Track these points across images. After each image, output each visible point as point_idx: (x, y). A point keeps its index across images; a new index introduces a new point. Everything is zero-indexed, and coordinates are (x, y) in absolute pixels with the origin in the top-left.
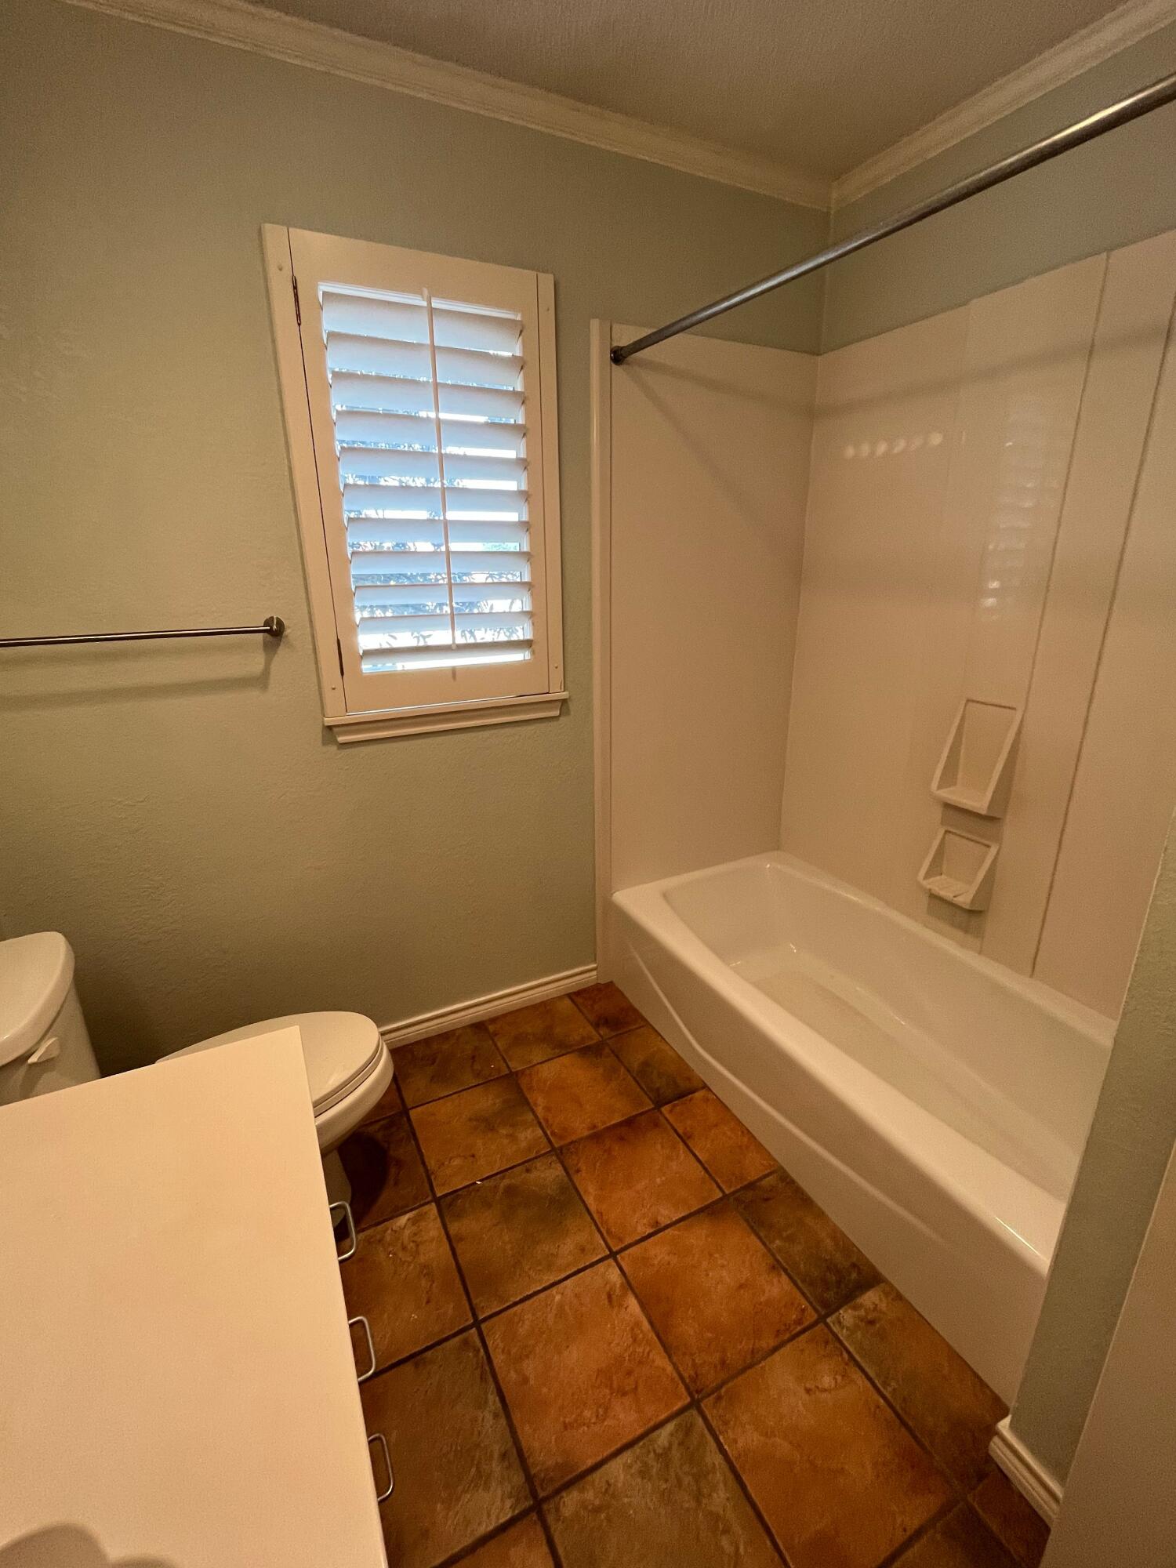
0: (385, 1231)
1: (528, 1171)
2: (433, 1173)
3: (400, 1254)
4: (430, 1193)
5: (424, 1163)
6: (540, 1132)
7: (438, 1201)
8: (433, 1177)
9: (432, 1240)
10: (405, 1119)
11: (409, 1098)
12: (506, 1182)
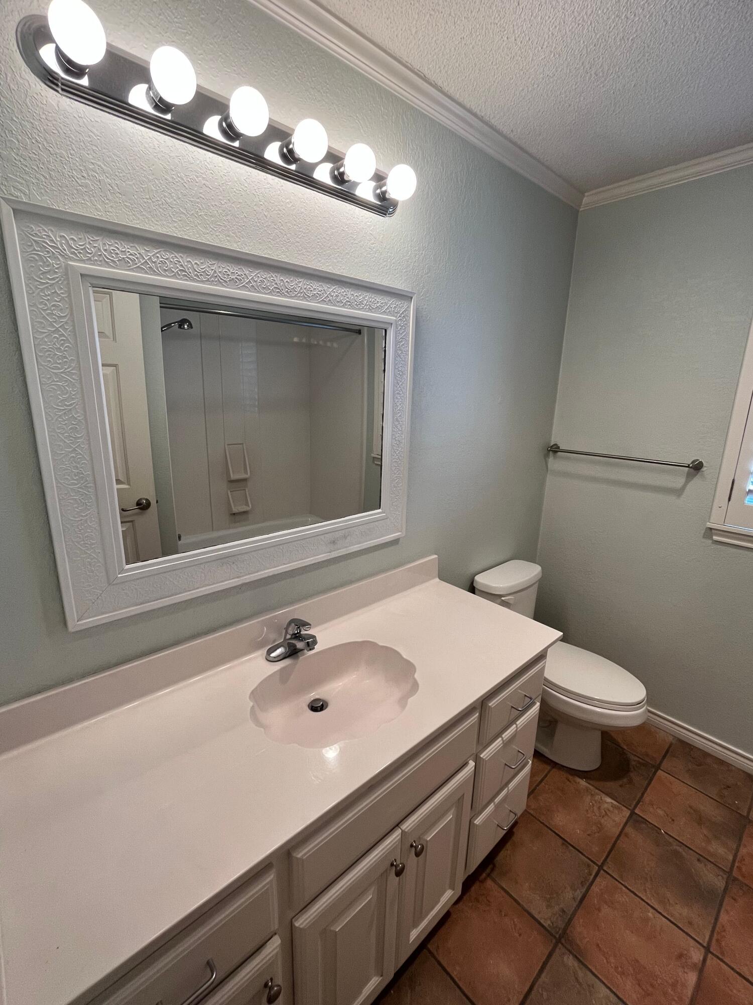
0: (597, 794)
1: (699, 860)
2: (643, 802)
3: (595, 808)
4: (633, 806)
5: (643, 794)
6: (731, 858)
7: (633, 813)
8: (641, 803)
9: (614, 821)
10: (653, 770)
11: (666, 764)
12: (678, 848)
